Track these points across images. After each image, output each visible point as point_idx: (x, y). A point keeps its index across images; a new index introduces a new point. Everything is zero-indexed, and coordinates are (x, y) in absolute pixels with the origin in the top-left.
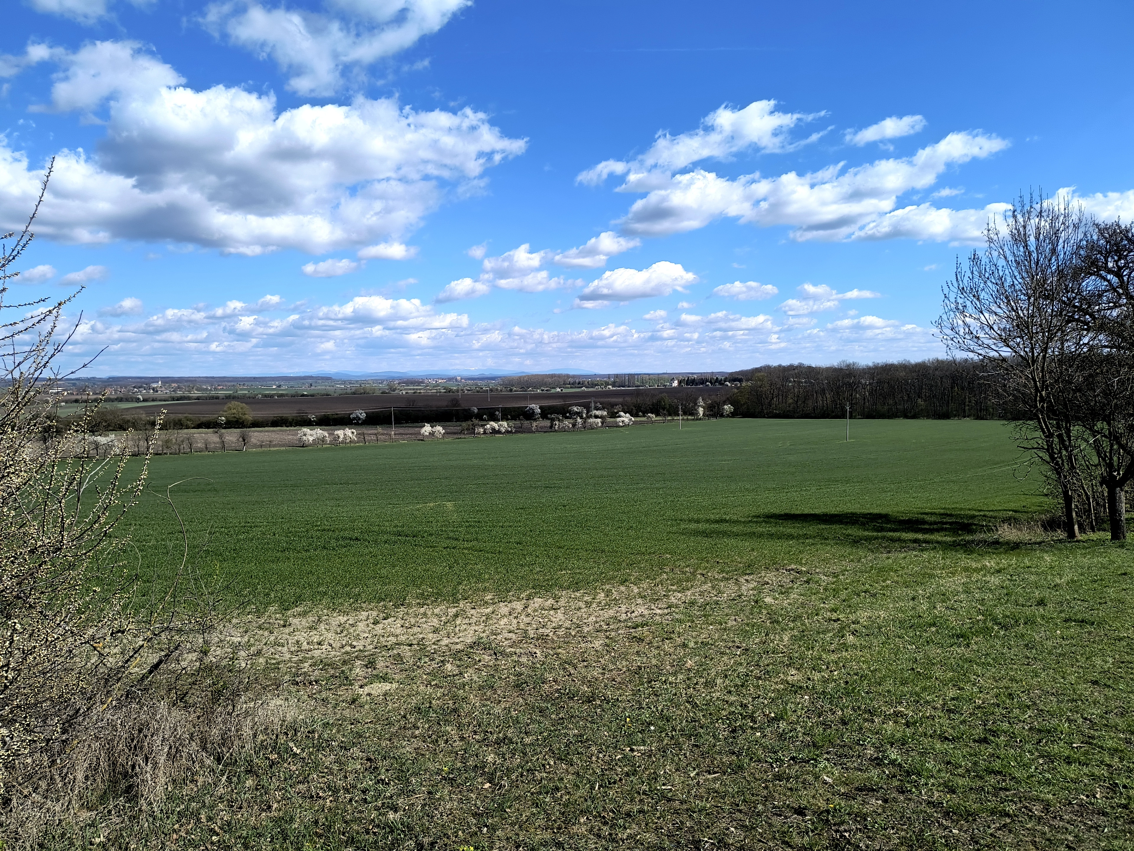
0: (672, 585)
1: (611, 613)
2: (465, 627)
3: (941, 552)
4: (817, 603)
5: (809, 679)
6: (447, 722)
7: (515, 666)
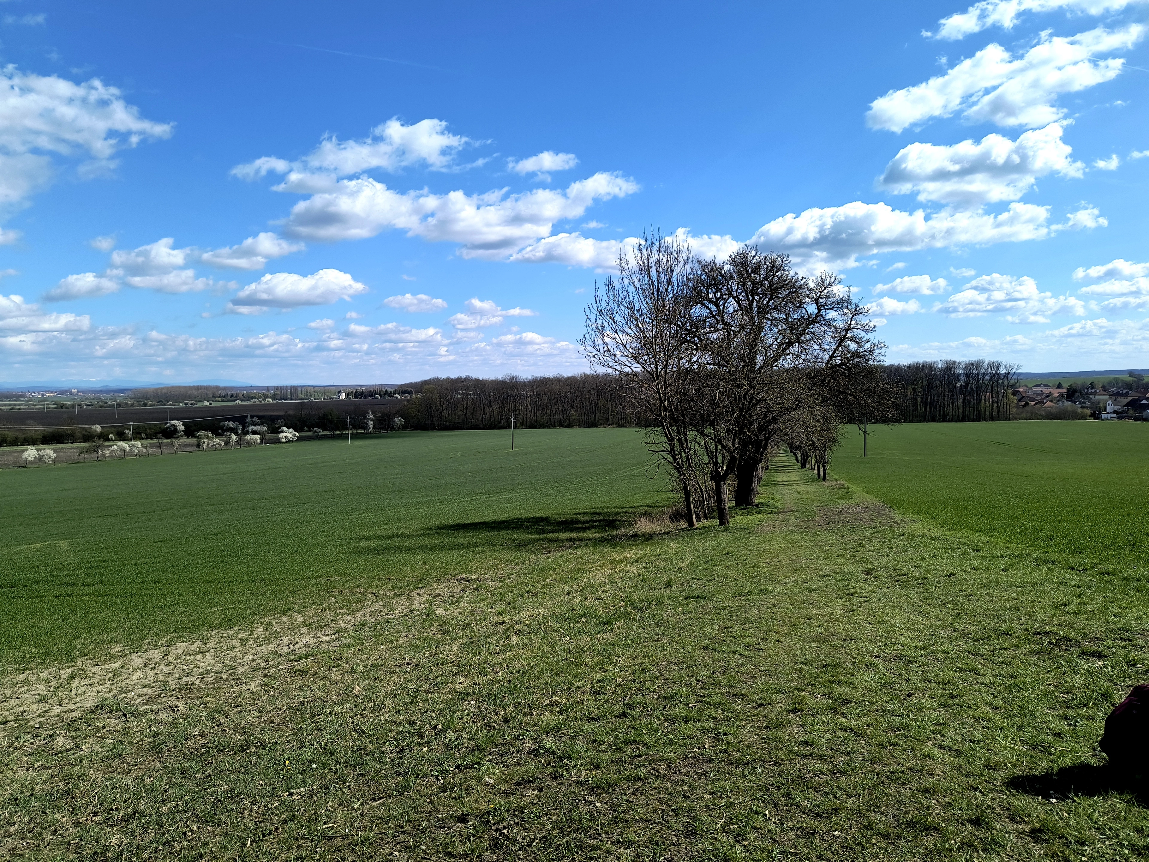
0: (340, 609)
1: (271, 647)
2: (83, 689)
3: (591, 548)
4: (485, 609)
5: (476, 684)
7: (150, 726)
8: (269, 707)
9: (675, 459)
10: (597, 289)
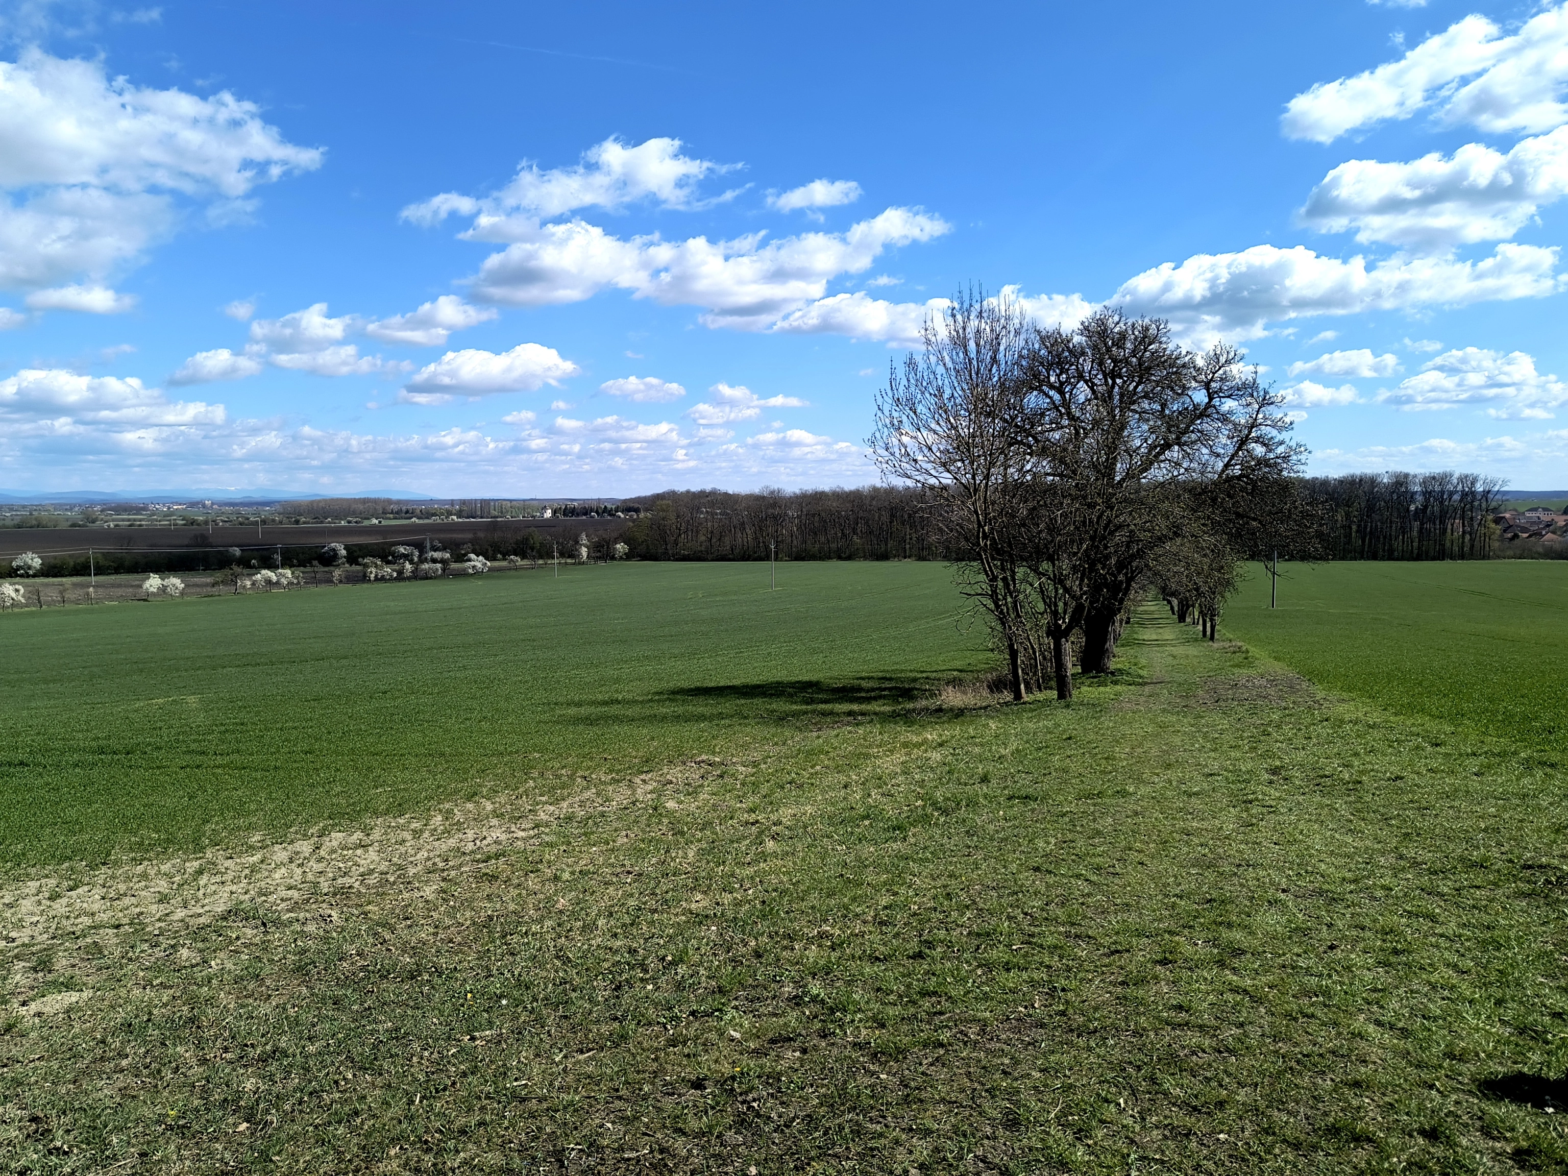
0: (540, 796)
1: (452, 842)
2: (213, 888)
3: (878, 726)
4: (732, 803)
5: (718, 904)
6: (179, 1040)
7: (295, 940)
8: (447, 921)
9: (997, 606)
10: (893, 370)
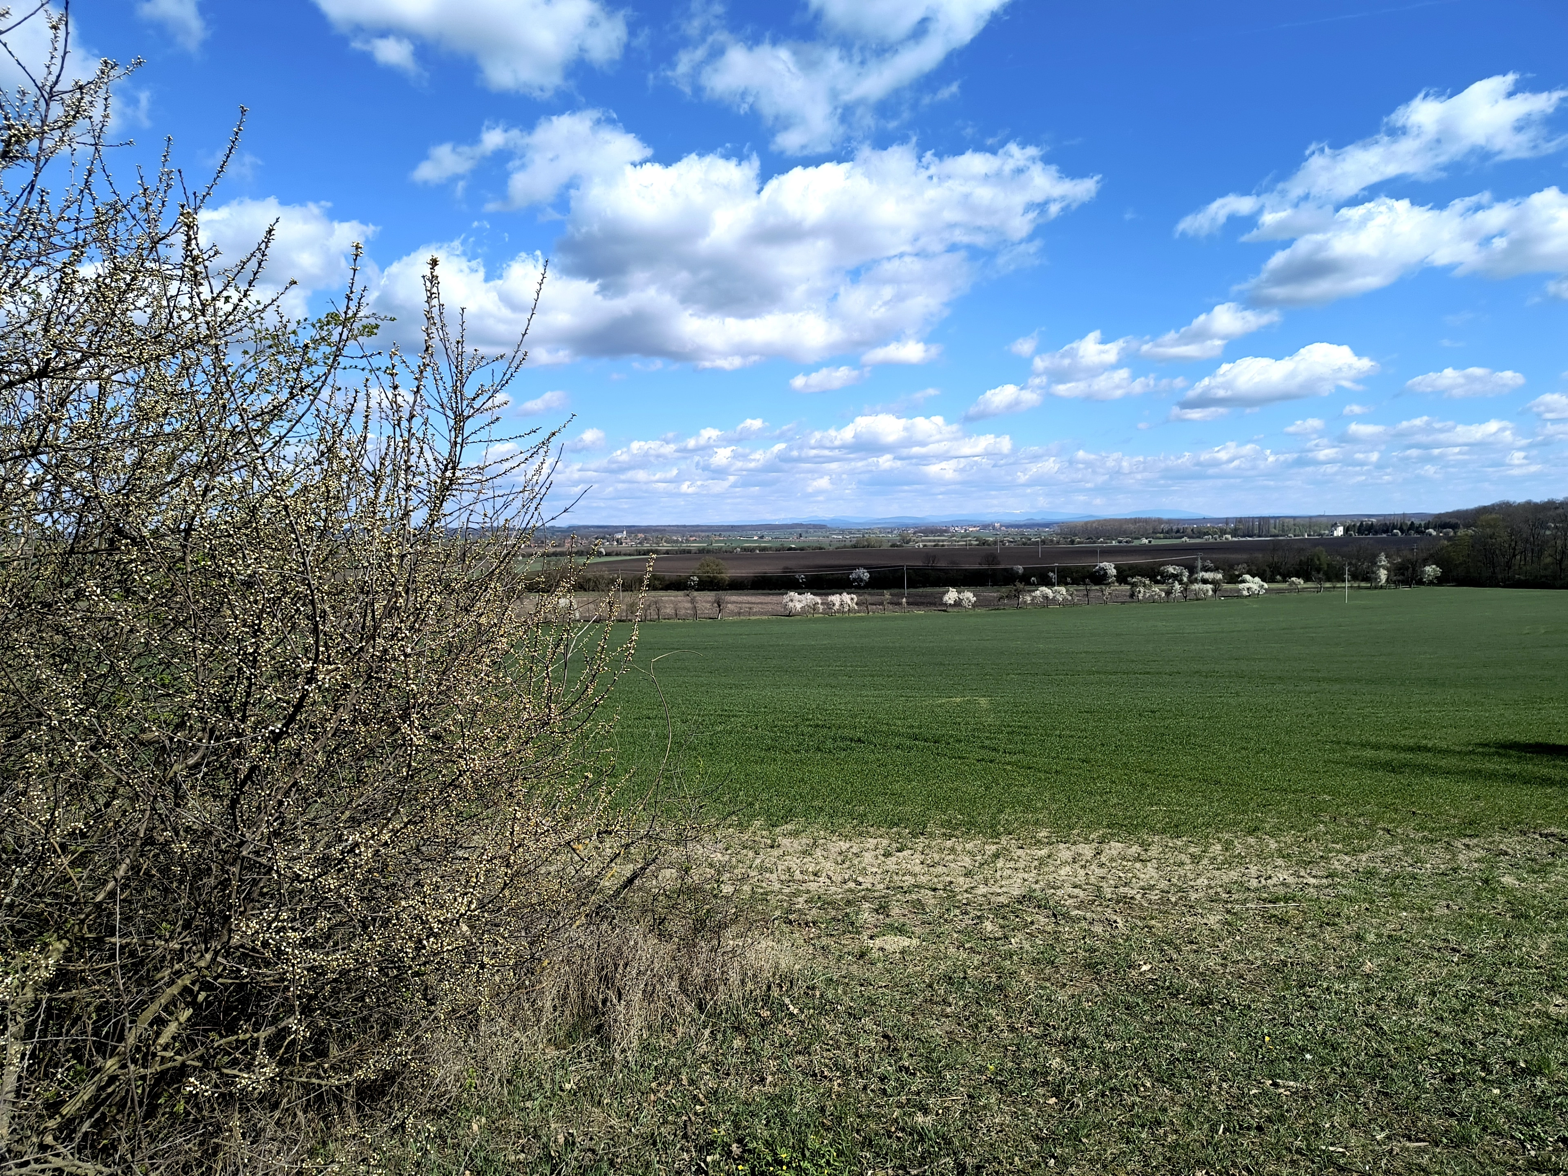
0: (1333, 842)
1: (1234, 875)
2: (1009, 872)
6: (990, 1003)
7: (1084, 938)
